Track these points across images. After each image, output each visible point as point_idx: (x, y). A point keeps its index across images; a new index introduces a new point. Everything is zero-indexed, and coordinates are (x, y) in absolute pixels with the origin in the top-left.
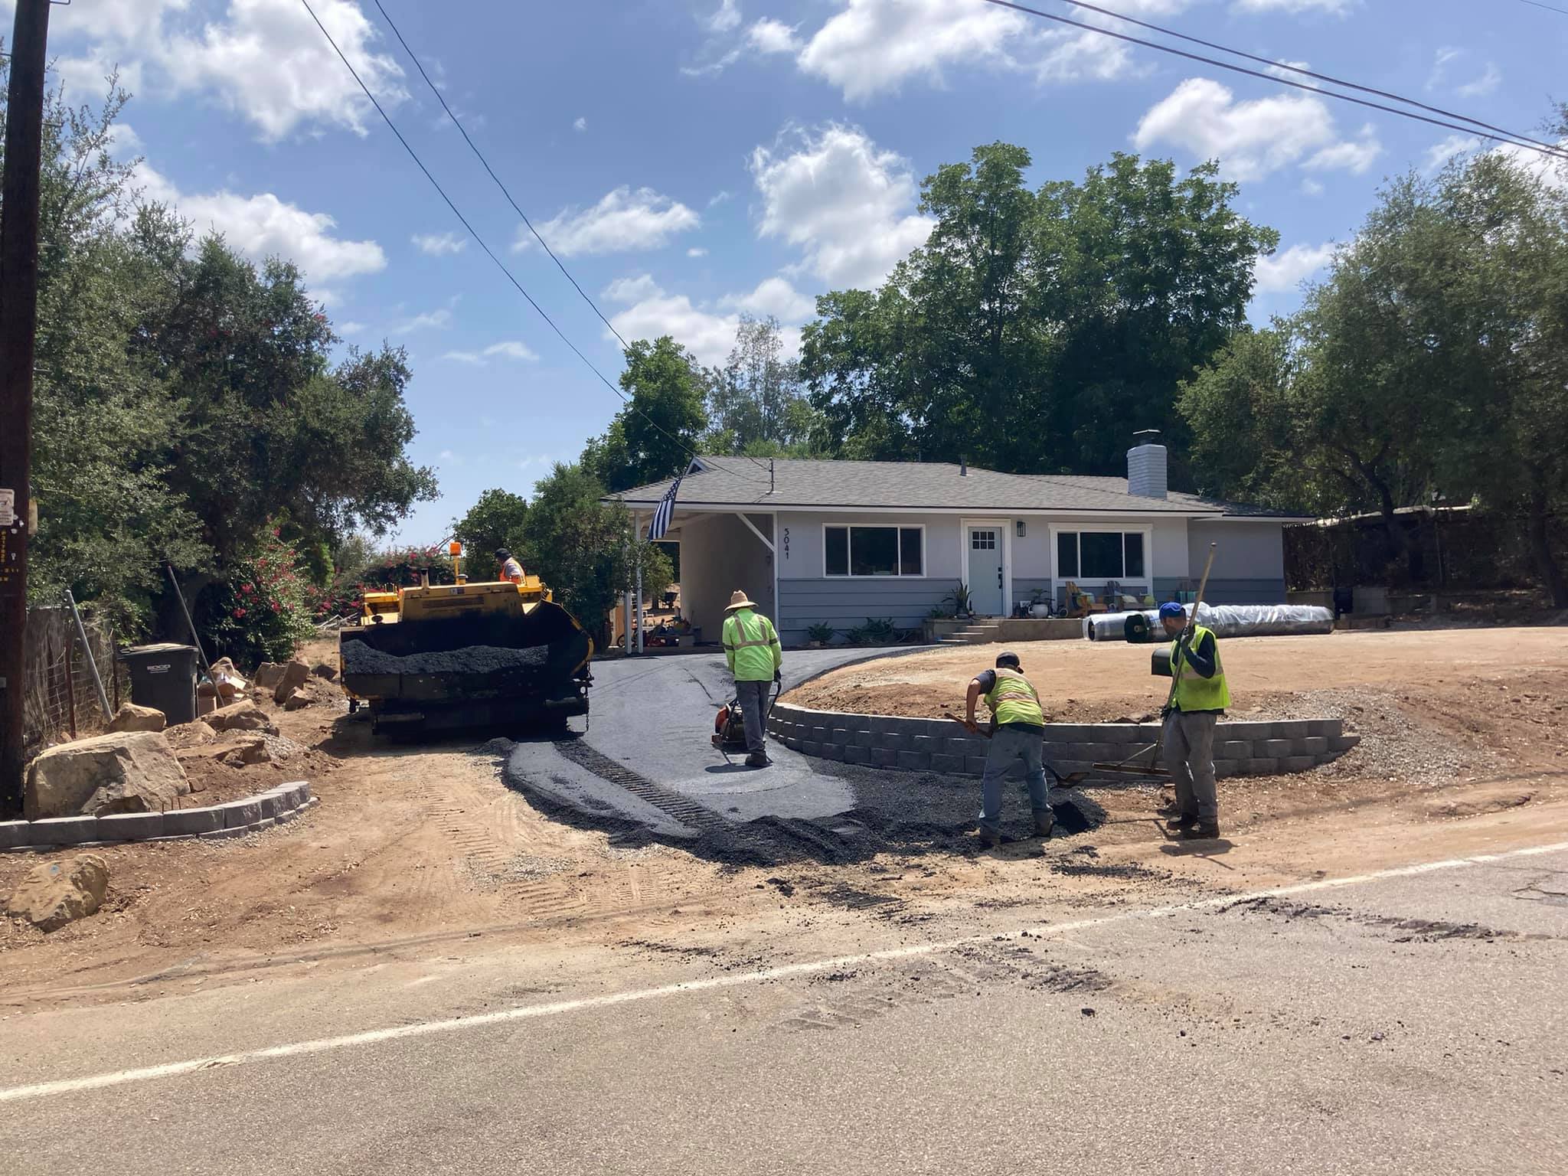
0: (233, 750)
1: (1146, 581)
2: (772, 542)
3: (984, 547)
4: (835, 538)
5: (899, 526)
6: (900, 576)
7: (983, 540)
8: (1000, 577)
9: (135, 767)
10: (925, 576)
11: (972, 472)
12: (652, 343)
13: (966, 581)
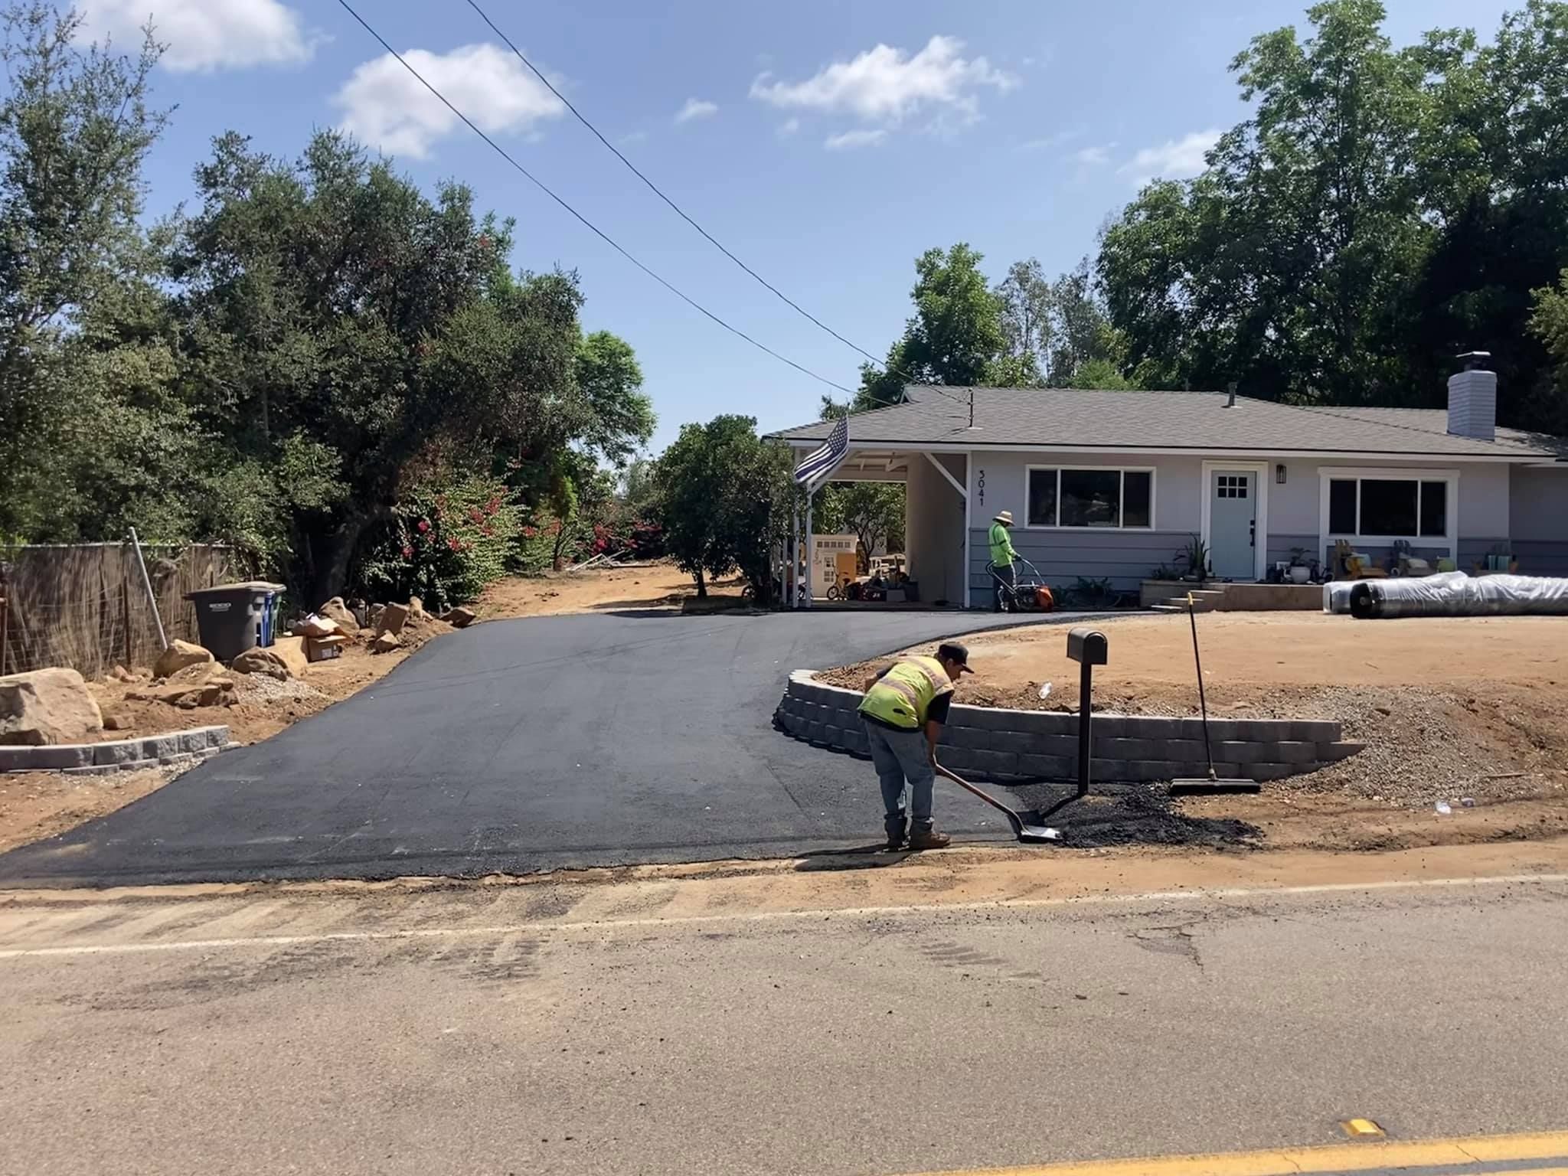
0: (192, 692)
1: (1449, 541)
2: (965, 487)
3: (1232, 494)
4: (1041, 482)
5: (1122, 469)
6: (1121, 528)
7: (1232, 487)
8: (1253, 531)
9: (38, 702)
10: (1153, 528)
11: (1242, 404)
12: (947, 252)
13: (1206, 537)
